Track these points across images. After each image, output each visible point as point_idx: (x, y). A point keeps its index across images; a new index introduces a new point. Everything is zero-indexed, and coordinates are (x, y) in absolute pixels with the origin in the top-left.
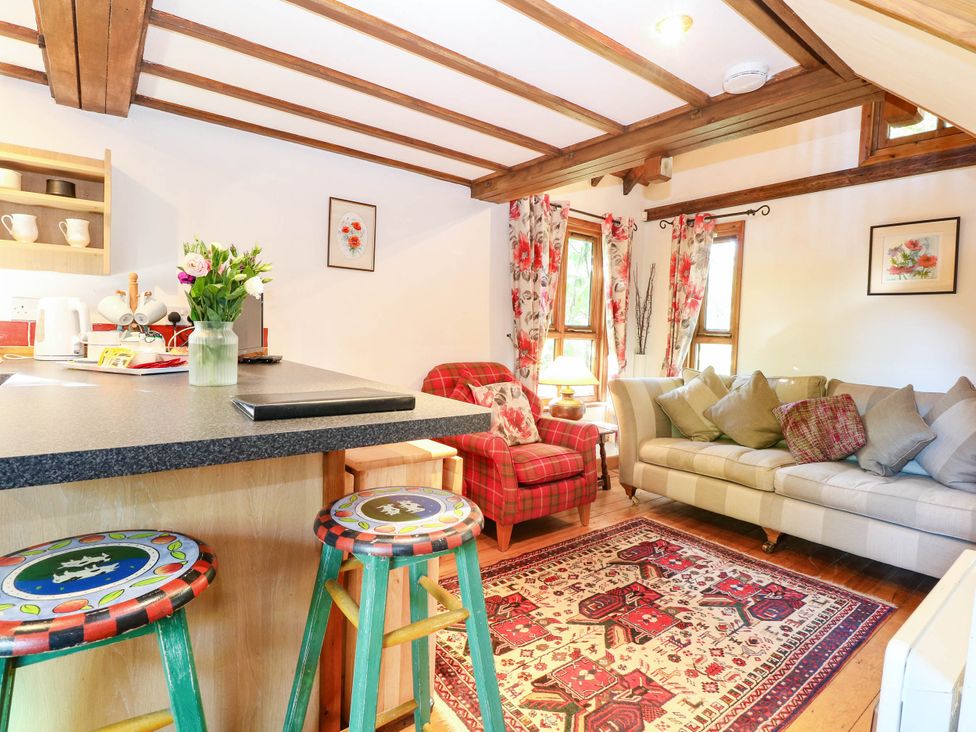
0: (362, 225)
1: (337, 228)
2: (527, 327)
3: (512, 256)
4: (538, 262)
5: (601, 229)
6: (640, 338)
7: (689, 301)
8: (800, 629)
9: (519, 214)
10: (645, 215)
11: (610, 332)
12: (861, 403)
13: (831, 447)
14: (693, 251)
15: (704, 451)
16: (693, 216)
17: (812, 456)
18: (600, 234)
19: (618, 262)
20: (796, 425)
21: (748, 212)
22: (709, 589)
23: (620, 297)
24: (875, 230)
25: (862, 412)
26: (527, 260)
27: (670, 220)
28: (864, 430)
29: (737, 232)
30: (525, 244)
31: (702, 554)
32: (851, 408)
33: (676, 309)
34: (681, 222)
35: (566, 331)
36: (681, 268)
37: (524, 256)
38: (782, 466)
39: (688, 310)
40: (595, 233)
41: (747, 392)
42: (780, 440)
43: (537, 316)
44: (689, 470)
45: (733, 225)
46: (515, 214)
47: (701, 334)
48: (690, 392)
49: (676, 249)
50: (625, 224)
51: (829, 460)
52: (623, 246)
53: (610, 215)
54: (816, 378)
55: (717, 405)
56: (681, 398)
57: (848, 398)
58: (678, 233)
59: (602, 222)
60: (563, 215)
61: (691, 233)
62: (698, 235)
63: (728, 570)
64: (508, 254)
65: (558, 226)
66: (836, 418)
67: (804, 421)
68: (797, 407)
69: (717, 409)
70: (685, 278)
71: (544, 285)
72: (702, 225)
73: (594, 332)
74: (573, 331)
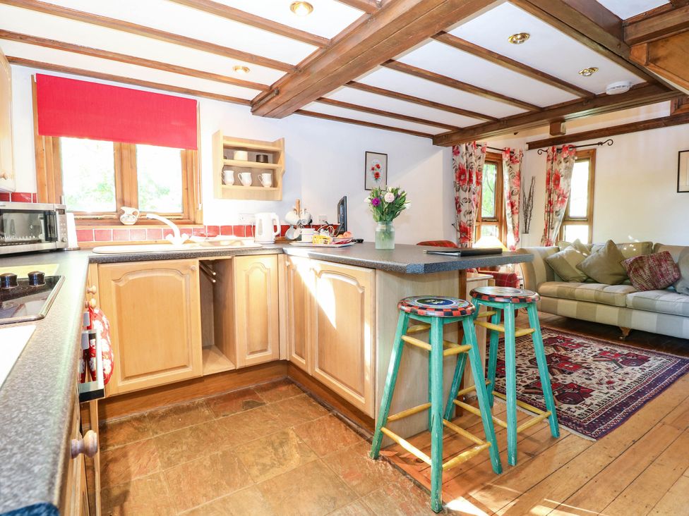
0: (380, 165)
1: (369, 167)
2: (464, 219)
3: (455, 177)
4: (471, 180)
5: (502, 157)
6: (526, 223)
7: (560, 199)
8: (650, 369)
9: (459, 152)
10: (527, 146)
11: (509, 220)
12: (675, 257)
13: (659, 282)
14: (562, 168)
15: (581, 287)
16: (561, 146)
17: (647, 287)
18: (501, 160)
19: (513, 177)
20: (636, 270)
21: (599, 144)
22: (595, 355)
23: (515, 198)
24: (681, 153)
25: (676, 261)
26: (465, 179)
27: (545, 149)
28: (679, 271)
29: (591, 156)
30: (464, 170)
31: (584, 341)
32: (669, 259)
33: (551, 205)
34: (553, 151)
35: (482, 221)
36: (554, 179)
37: (462, 177)
38: (630, 293)
39: (559, 205)
40: (499, 160)
41: (604, 253)
42: (625, 280)
43: (471, 212)
44: (572, 297)
45: (588, 152)
46: (456, 152)
47: (567, 220)
48: (566, 254)
49: (549, 167)
50: (517, 153)
51: (658, 289)
52: (516, 167)
53: (509, 149)
54: (648, 243)
55: (585, 261)
56: (561, 258)
57: (668, 253)
58: (551, 157)
59: (503, 153)
60: (483, 151)
61: (561, 157)
62: (565, 159)
63: (604, 348)
64: (453, 176)
65: (480, 158)
66: (661, 265)
67: (642, 268)
68: (636, 260)
69: (585, 263)
70: (557, 185)
71: (474, 194)
72: (567, 152)
73: (498, 221)
74: (486, 220)
